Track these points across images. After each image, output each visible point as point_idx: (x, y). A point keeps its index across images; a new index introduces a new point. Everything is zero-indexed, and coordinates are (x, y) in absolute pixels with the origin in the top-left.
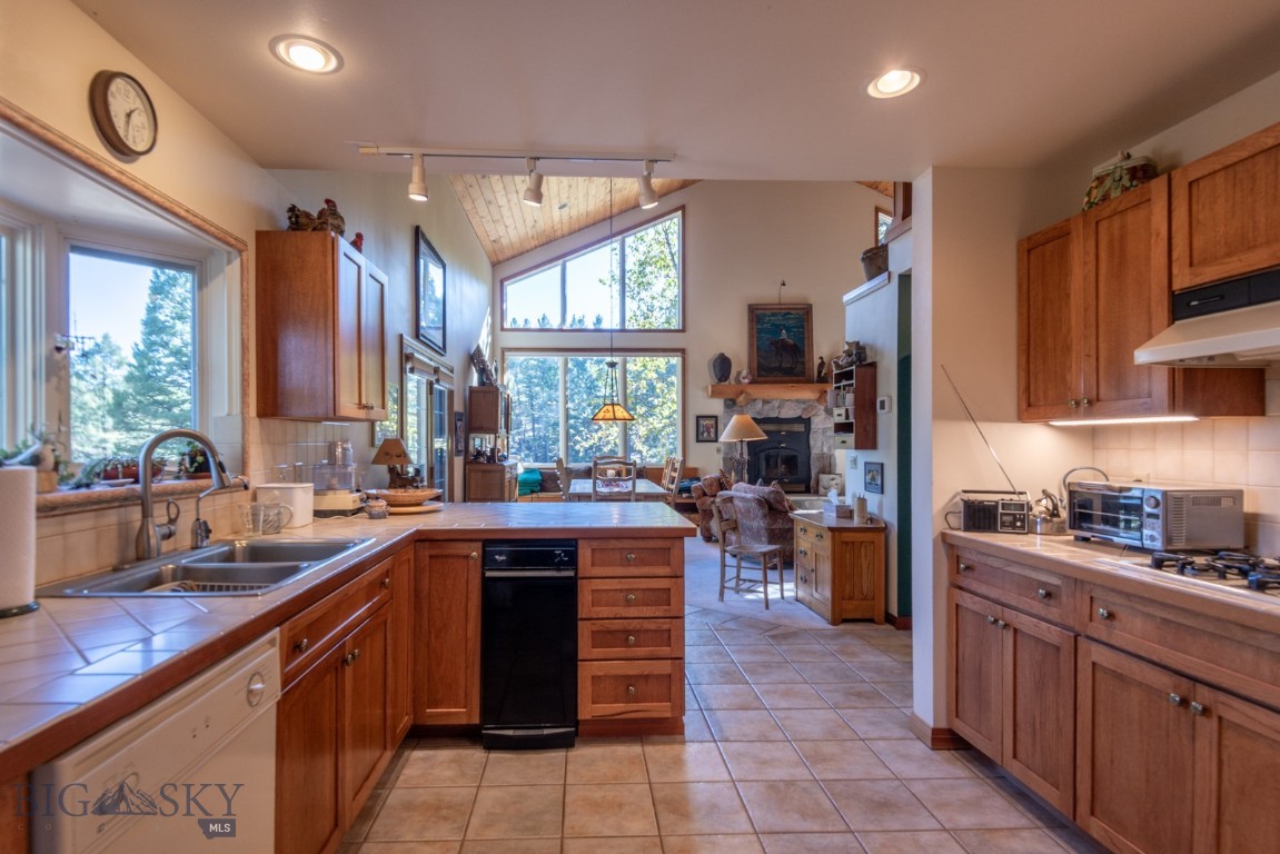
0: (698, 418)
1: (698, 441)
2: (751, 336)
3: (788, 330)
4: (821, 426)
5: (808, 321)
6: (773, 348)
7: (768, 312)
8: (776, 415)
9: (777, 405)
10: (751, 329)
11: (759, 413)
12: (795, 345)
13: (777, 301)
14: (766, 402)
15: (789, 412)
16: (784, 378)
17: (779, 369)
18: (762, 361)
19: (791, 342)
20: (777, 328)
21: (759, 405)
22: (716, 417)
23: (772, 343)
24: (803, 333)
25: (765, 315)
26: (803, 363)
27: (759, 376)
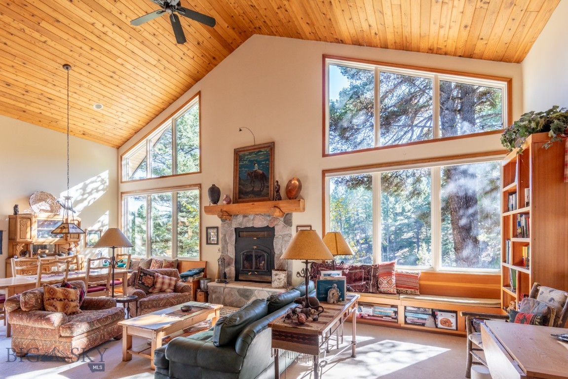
0: (207, 228)
1: (207, 243)
2: (235, 171)
3: (259, 163)
4: (281, 234)
5: (271, 155)
6: (249, 177)
7: (247, 153)
8: (251, 226)
9: (252, 218)
10: (235, 165)
11: (240, 224)
12: (263, 173)
13: (253, 144)
14: (245, 216)
15: (259, 223)
16: (255, 199)
17: (253, 192)
18: (242, 187)
19: (261, 172)
20: (253, 163)
21: (240, 219)
22: (217, 228)
23: (248, 174)
24: (268, 164)
25: (245, 155)
26: (268, 187)
27: (239, 198)
